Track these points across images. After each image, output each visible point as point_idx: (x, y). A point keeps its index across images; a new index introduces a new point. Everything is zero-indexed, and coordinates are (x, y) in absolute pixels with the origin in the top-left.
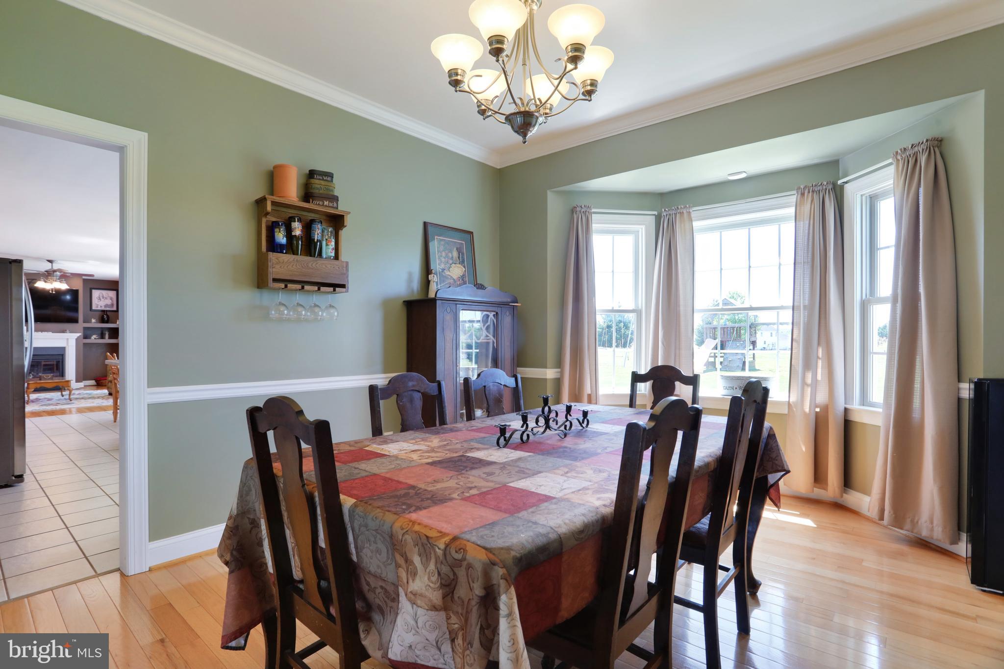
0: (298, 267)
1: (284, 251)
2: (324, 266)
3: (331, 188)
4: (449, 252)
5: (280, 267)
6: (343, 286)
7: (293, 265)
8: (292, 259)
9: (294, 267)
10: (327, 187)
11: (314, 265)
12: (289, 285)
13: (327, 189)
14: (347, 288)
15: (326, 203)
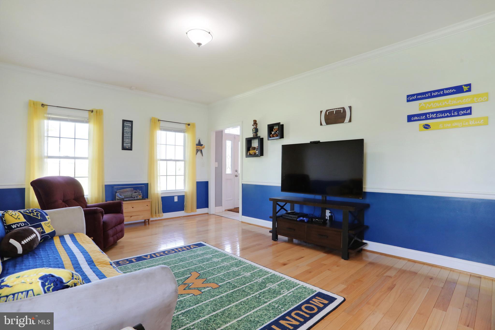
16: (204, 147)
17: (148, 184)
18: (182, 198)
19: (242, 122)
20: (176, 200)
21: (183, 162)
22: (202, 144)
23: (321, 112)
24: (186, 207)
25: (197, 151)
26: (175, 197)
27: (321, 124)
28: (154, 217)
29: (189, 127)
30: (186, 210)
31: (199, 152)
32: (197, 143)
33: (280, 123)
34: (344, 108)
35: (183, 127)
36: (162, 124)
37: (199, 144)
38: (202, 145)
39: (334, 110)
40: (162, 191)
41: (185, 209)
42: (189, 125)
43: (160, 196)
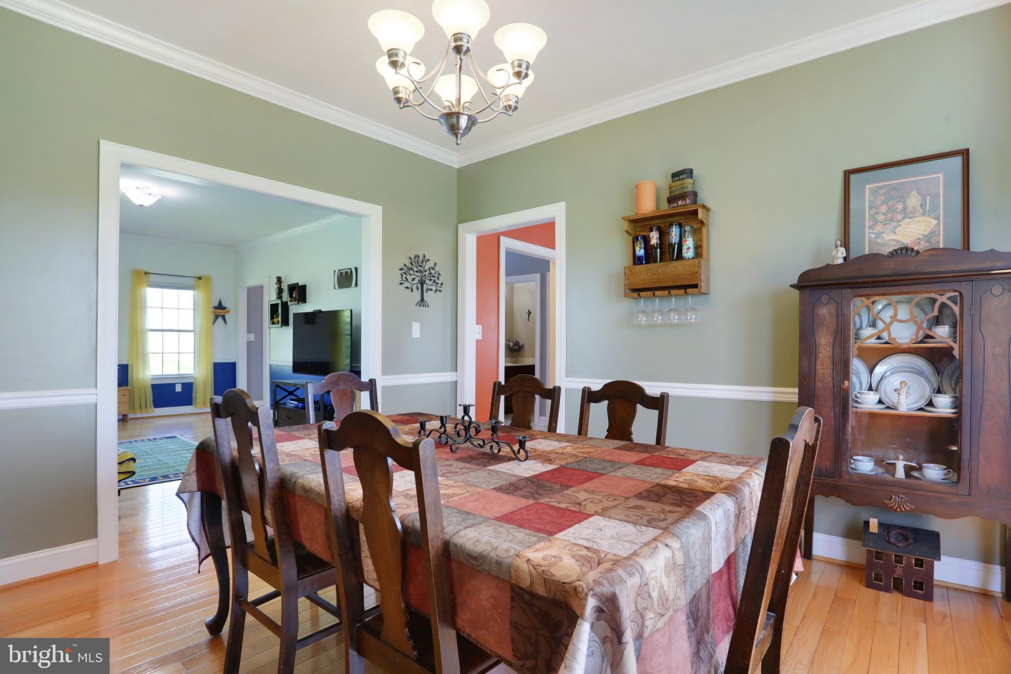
0: (649, 274)
1: (644, 262)
2: (674, 269)
3: (685, 185)
4: (897, 202)
5: (634, 278)
6: (695, 286)
7: (644, 274)
8: (644, 269)
9: (645, 275)
10: (681, 186)
11: (663, 270)
12: (641, 293)
13: (681, 188)
14: (699, 288)
15: (680, 203)
16: (228, 312)
17: (127, 365)
18: (188, 387)
19: (270, 277)
20: (178, 388)
21: (193, 333)
22: (225, 306)
23: (335, 271)
24: (195, 399)
25: (217, 317)
26: (177, 385)
27: (335, 288)
28: (138, 412)
29: (200, 281)
30: (195, 404)
31: (220, 320)
32: (216, 304)
33: (298, 283)
34: (350, 269)
35: (192, 281)
36: (152, 277)
37: (220, 306)
38: (224, 308)
39: (343, 271)
40: (152, 376)
41: (193, 402)
42: (200, 278)
43: (149, 383)
